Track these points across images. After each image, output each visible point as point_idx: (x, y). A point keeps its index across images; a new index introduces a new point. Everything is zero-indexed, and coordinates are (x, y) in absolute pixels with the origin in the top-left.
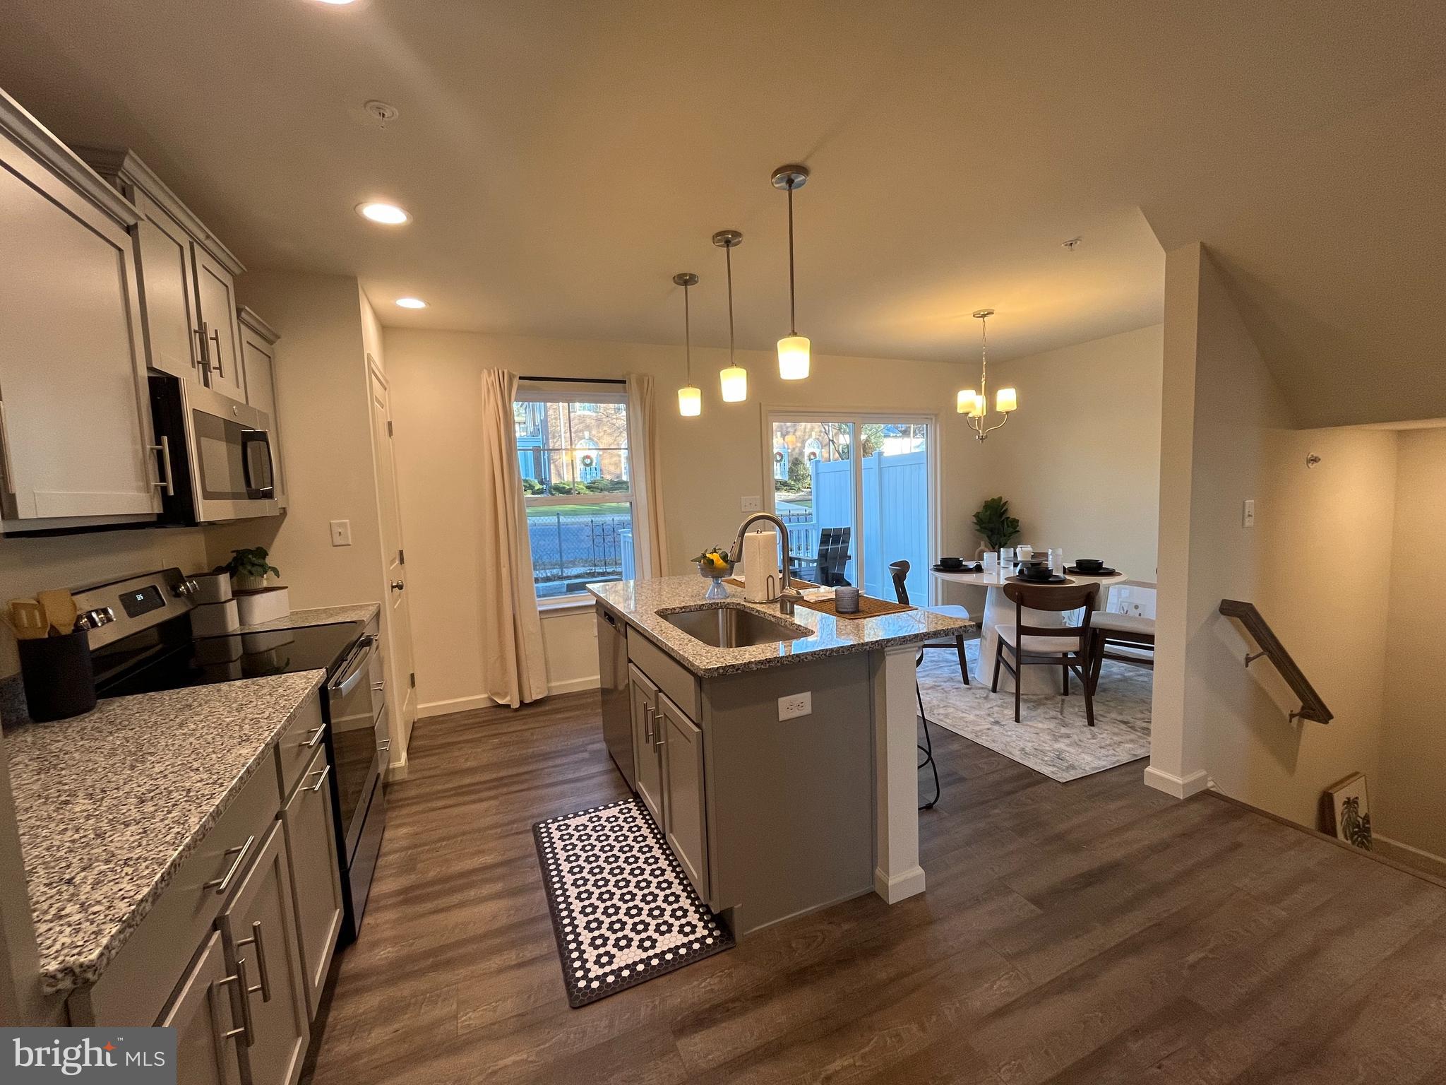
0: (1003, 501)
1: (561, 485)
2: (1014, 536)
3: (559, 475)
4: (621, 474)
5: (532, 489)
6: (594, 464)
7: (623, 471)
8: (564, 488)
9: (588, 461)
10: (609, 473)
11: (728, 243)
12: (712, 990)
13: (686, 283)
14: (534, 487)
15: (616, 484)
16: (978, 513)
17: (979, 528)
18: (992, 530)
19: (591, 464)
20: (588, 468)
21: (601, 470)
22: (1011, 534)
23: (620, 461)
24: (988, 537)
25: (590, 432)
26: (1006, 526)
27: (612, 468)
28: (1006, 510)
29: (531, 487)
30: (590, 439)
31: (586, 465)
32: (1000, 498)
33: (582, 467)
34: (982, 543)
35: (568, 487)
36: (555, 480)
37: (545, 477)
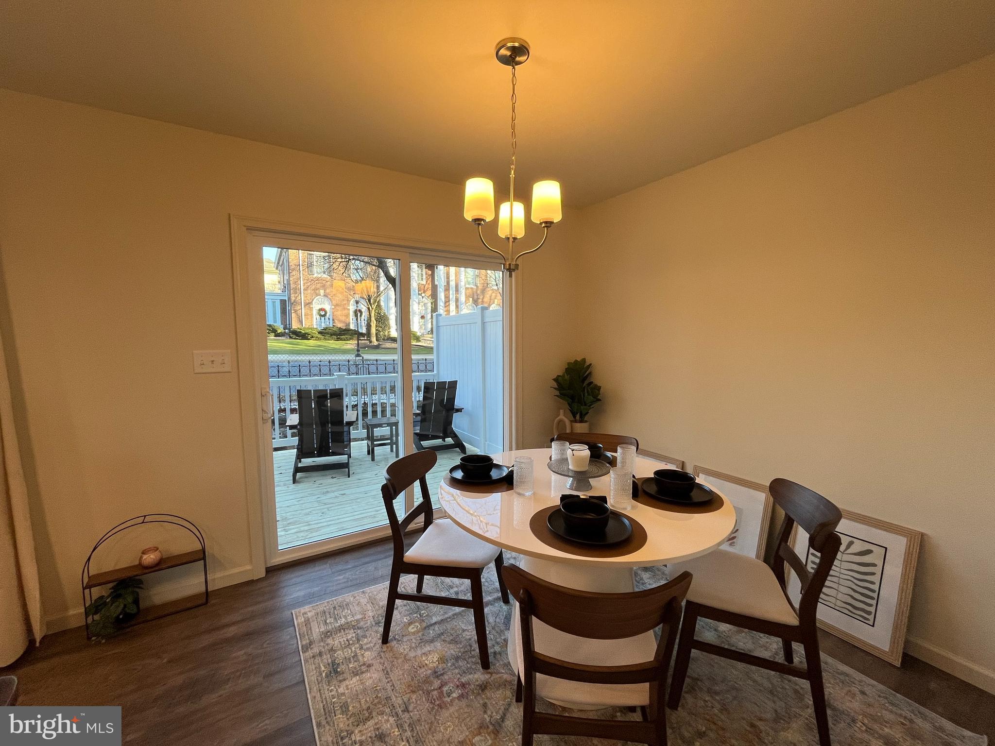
0: (587, 364)
1: (299, 330)
2: (595, 405)
3: (298, 322)
4: (349, 323)
5: (275, 333)
6: (328, 315)
7: (351, 321)
8: (300, 332)
9: (323, 313)
10: (340, 321)
14: (277, 331)
15: (343, 331)
16: (559, 376)
17: (557, 393)
18: (572, 398)
19: (324, 316)
20: (323, 318)
21: (333, 320)
22: (592, 402)
23: (349, 314)
24: (569, 404)
25: (325, 290)
26: (586, 394)
27: (343, 318)
28: (590, 373)
29: (274, 331)
30: (325, 296)
31: (321, 316)
32: (584, 360)
33: (318, 317)
34: (562, 411)
35: (303, 332)
36: (295, 326)
37: (288, 324)
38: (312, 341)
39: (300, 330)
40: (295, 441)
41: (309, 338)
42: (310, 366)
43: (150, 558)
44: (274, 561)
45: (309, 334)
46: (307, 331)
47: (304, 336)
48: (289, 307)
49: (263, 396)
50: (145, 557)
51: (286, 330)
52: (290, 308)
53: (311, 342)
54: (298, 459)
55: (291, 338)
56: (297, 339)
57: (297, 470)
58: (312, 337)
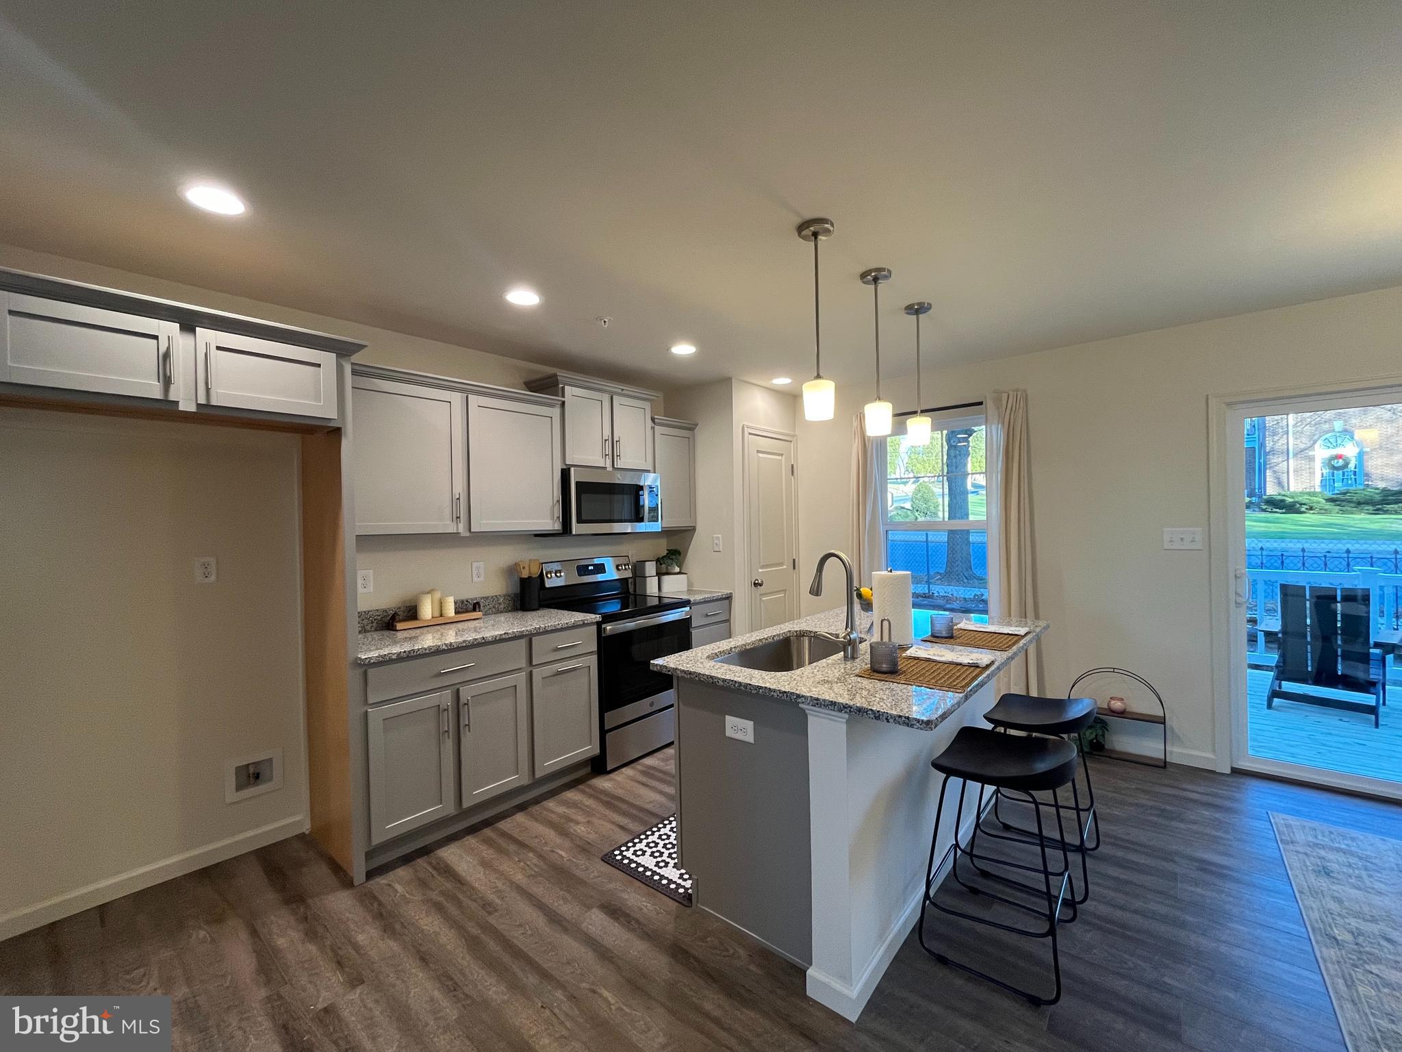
1: (1281, 498)
3: (1280, 484)
6: (1349, 468)
8: (1284, 501)
9: (1338, 464)
11: (876, 280)
12: (642, 909)
13: (917, 312)
15: (1392, 495)
20: (1338, 474)
25: (1345, 421)
27: (1391, 471)
30: (1344, 431)
31: (1334, 469)
33: (1327, 471)
35: (1291, 500)
36: (1271, 490)
37: (1257, 487)
38: (1310, 515)
39: (1283, 498)
40: (1273, 658)
41: (1303, 509)
42: (1303, 557)
43: (1117, 705)
44: (1240, 763)
45: (1304, 504)
46: (1300, 499)
47: (1292, 508)
48: (1260, 459)
49: (1238, 578)
50: (1113, 702)
51: (1254, 498)
52: (1262, 461)
53: (1309, 518)
54: (1277, 679)
55: (1264, 510)
56: (1276, 512)
57: (1275, 694)
58: (1311, 508)
